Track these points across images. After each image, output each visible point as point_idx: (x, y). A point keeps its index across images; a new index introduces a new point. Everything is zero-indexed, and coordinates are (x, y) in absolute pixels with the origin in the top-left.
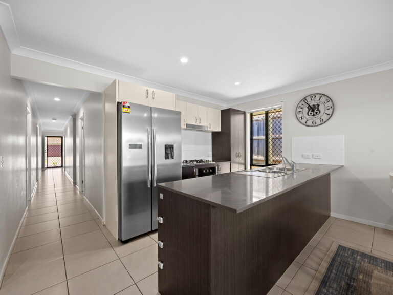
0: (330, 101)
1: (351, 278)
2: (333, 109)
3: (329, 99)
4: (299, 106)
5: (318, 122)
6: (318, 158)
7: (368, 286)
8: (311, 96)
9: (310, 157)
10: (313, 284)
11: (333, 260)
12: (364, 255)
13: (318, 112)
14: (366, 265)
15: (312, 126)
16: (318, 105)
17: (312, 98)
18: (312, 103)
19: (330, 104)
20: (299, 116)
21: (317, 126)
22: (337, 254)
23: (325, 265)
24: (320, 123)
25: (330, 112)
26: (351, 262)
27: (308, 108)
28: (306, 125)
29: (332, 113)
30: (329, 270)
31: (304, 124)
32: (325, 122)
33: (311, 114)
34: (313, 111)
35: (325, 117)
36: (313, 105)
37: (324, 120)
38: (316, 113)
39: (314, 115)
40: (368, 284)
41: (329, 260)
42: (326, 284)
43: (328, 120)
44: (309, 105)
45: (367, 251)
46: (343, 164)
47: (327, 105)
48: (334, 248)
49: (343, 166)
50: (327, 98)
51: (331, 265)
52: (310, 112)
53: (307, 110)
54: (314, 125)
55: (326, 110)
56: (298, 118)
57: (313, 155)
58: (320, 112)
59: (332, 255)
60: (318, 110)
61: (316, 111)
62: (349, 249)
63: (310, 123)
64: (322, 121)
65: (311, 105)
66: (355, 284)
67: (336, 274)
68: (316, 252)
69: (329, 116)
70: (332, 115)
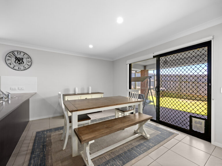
0: (30, 58)
1: (44, 142)
2: (32, 63)
3: (29, 57)
4: (8, 55)
5: (22, 68)
6: (22, 89)
7: (50, 141)
8: (17, 51)
9: (17, 89)
10: (27, 157)
11: (35, 140)
12: (47, 130)
13: (22, 63)
14: (49, 133)
15: (18, 70)
16: (23, 59)
17: (18, 53)
18: (18, 56)
19: (29, 60)
20: (8, 62)
21: (22, 70)
22: (36, 136)
23: (31, 145)
24: (23, 69)
25: (29, 64)
26: (43, 136)
27: (15, 58)
28: (14, 69)
29: (31, 65)
30: (34, 146)
31: (12, 68)
32: (27, 69)
33: (17, 62)
34: (19, 61)
35: (27, 66)
36: (19, 58)
37: (26, 68)
38: (21, 63)
39: (19, 64)
40: (50, 140)
41: (33, 141)
42: (34, 152)
43: (28, 68)
44: (16, 57)
45: (48, 128)
46: (36, 92)
47: (28, 60)
48: (34, 134)
49: (36, 93)
50: (28, 56)
51: (34, 143)
52: (16, 61)
53: (15, 60)
54: (19, 69)
55: (27, 63)
56: (8, 64)
57: (18, 88)
58: (23, 63)
59: (34, 138)
60: (22, 61)
61: (21, 61)
62: (41, 131)
63: (16, 68)
64: (25, 68)
65: (17, 57)
66: (46, 143)
67: (37, 145)
68: (25, 142)
69: (29, 66)
70: (30, 66)
